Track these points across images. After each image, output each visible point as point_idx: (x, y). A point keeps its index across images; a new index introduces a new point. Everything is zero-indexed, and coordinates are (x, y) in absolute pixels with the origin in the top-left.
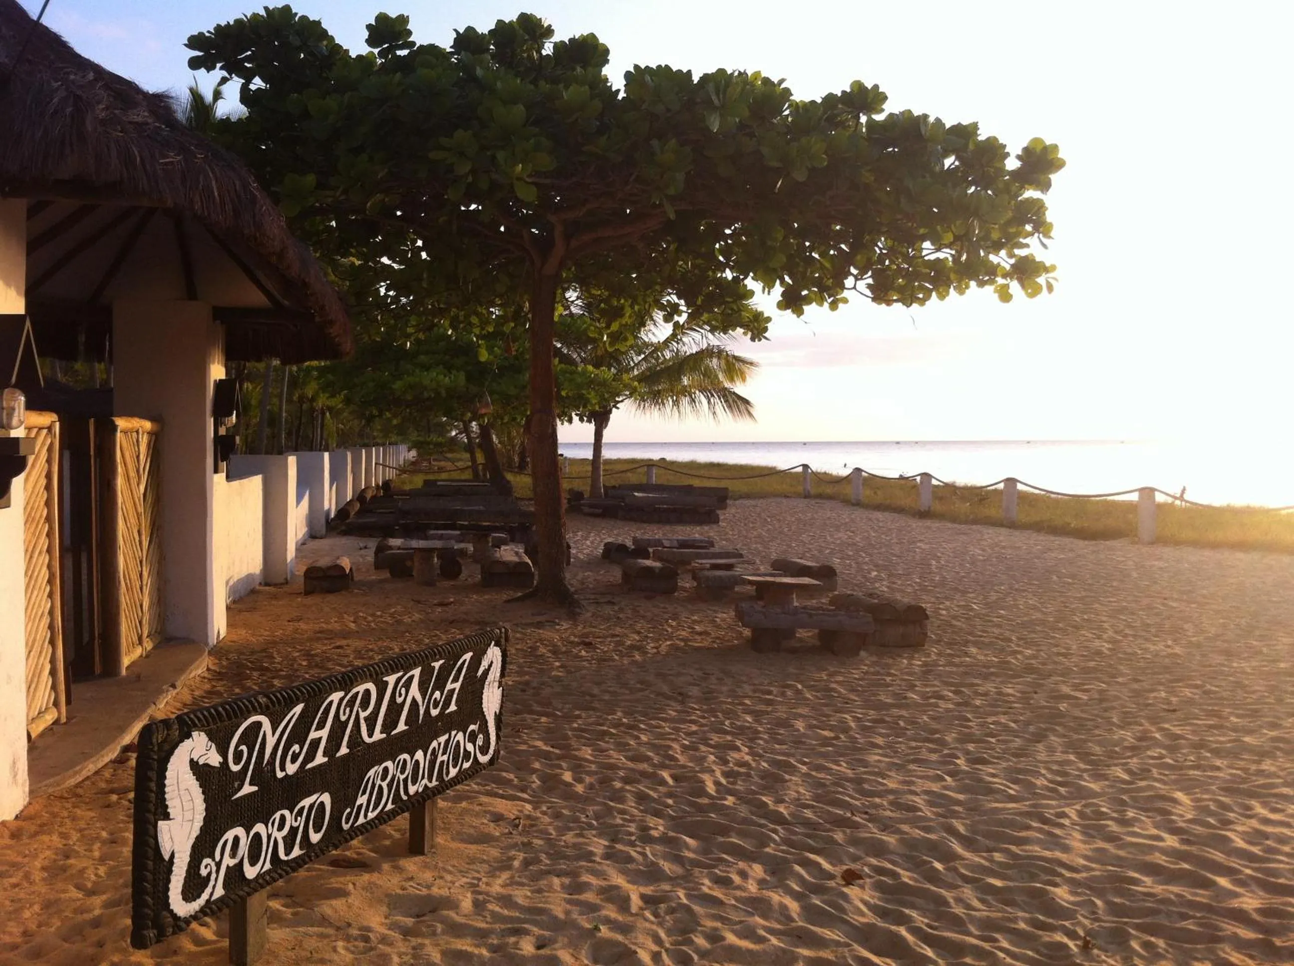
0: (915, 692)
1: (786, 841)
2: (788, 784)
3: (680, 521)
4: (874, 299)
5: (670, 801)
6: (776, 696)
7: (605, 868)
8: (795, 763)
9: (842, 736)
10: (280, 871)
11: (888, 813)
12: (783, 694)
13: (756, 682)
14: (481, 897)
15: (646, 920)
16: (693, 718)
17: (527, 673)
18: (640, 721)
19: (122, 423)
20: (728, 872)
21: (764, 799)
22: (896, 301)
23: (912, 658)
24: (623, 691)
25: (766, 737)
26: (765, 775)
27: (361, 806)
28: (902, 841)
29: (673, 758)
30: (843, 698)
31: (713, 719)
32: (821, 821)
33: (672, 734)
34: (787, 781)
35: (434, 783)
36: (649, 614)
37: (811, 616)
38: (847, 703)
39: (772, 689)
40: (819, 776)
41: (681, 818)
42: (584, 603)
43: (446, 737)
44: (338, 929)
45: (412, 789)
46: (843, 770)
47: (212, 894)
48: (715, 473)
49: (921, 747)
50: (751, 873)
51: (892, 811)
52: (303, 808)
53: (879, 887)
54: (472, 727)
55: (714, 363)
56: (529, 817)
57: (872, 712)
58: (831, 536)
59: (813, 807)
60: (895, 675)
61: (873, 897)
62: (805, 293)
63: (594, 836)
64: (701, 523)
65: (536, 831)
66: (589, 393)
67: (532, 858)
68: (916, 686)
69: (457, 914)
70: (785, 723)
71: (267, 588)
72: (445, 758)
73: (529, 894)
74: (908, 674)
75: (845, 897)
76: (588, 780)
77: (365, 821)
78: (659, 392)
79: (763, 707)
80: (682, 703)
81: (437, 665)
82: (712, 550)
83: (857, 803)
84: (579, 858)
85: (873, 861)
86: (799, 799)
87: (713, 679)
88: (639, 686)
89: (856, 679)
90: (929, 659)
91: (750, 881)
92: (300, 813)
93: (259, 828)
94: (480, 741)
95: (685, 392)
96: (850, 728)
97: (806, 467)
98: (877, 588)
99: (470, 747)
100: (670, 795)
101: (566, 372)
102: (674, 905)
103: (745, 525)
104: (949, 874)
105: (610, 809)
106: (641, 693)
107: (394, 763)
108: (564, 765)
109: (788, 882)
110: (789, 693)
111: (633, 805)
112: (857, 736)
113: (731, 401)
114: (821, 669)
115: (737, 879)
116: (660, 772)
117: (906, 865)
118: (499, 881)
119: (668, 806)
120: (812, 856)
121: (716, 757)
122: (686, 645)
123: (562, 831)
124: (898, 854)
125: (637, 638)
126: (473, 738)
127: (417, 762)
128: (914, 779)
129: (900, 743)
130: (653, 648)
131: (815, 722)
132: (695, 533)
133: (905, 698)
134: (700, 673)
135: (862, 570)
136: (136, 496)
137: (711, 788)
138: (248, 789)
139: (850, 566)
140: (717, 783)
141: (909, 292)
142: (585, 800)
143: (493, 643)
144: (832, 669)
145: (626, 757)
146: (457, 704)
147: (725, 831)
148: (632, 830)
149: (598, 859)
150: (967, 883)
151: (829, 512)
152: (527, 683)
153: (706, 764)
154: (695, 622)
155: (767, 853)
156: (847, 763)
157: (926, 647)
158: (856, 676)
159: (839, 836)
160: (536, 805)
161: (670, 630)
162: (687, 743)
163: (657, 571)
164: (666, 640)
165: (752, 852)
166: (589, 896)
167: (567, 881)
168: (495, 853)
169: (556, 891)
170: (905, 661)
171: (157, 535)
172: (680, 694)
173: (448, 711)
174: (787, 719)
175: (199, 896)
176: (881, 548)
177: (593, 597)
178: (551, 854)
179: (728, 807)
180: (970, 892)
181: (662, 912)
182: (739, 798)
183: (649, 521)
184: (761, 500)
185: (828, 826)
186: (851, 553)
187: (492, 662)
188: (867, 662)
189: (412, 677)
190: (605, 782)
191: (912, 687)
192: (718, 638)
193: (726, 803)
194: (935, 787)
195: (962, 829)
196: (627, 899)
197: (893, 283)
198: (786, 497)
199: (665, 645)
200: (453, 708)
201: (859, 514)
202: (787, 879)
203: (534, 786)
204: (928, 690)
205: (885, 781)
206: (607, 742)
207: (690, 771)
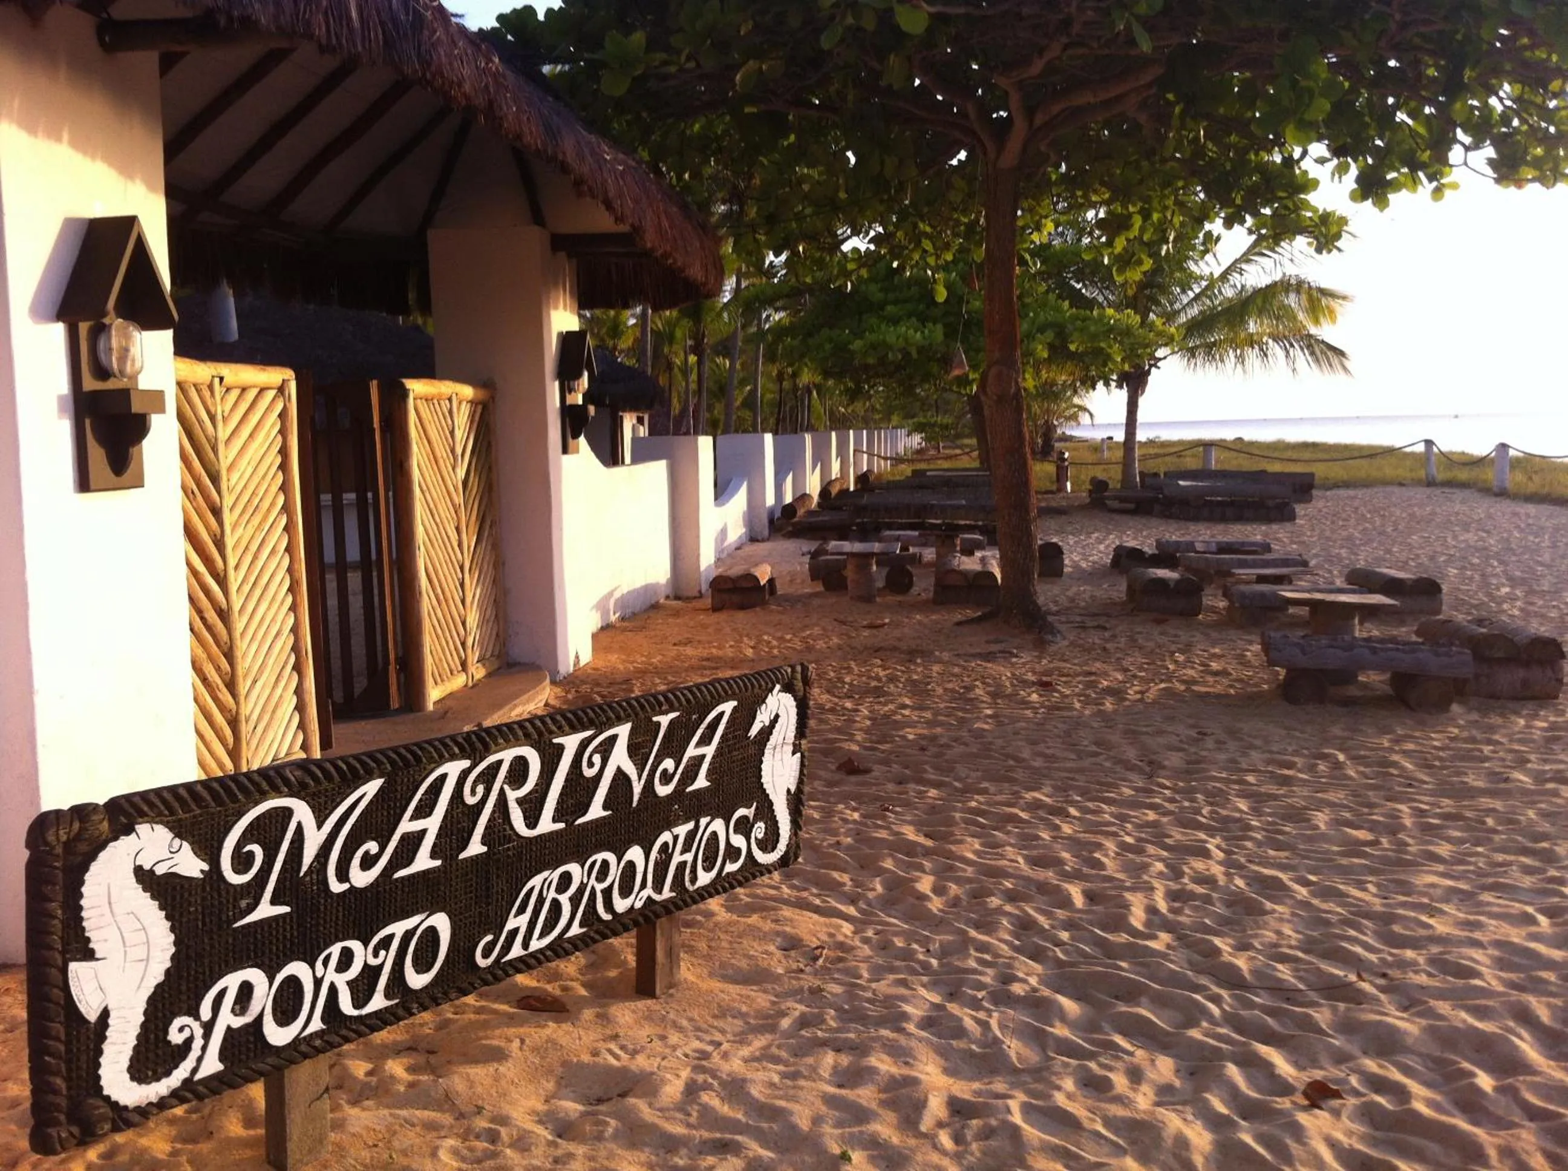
0: (1527, 772)
1: (1231, 1020)
2: (1267, 918)
3: (1240, 519)
4: (1498, 181)
5: (1065, 936)
6: (1299, 771)
7: (913, 1043)
8: (1290, 883)
9: (1384, 840)
10: (344, 1032)
11: (1422, 979)
12: (1312, 769)
13: (1275, 749)
14: (700, 1078)
15: (936, 1147)
16: (1158, 800)
17: (941, 724)
18: (1073, 803)
19: (416, 387)
20: (1110, 1069)
21: (1217, 941)
22: (1533, 180)
23: (1535, 716)
24: (1066, 754)
25: (1259, 837)
26: (1235, 901)
27: (514, 932)
28: (1432, 1031)
29: (1099, 865)
30: (1407, 778)
31: (1186, 804)
32: (1301, 986)
33: (1114, 824)
34: (1265, 913)
35: (667, 893)
36: (1151, 644)
37: (1374, 651)
38: (1410, 786)
39: (1296, 759)
40: (1324, 906)
41: (1072, 964)
42: (1063, 628)
43: (691, 825)
44: (461, 1116)
45: (621, 905)
46: (1367, 897)
47: (195, 1071)
48: (1307, 455)
49: (1510, 864)
50: (1150, 1074)
51: (1430, 975)
52: (391, 937)
53: (1369, 1114)
54: (741, 812)
55: (1292, 300)
56: (841, 946)
57: (1446, 801)
58: (1455, 537)
59: (1297, 960)
60: (1501, 743)
61: (1350, 1133)
62: (1391, 176)
63: (924, 986)
64: (1269, 520)
65: (838, 970)
66: (1110, 347)
67: (812, 1014)
68: (1529, 761)
69: (650, 1105)
70: (1298, 816)
71: (674, 603)
72: (689, 857)
73: (776, 1079)
74: (1521, 741)
75: (1297, 1131)
76: (954, 889)
77: (524, 953)
78: (1214, 344)
79: (1273, 789)
80: (1150, 777)
81: (664, 720)
82: (1268, 556)
83: (1373, 957)
84: (881, 1022)
85: (1371, 1065)
86: (1276, 945)
87: (1210, 743)
88: (1094, 748)
89: (1435, 748)
90: (1560, 719)
91: (1145, 1088)
92: (386, 943)
93: (298, 969)
94: (759, 830)
95: (1252, 341)
96: (1403, 828)
97: (1429, 443)
98: (1504, 611)
99: (738, 841)
100: (1069, 925)
101: (1077, 319)
102: (993, 1122)
103: (1333, 522)
104: (1503, 1100)
105: (966, 942)
106: (1093, 760)
107: (583, 867)
108: (928, 865)
109: (1208, 1096)
110: (1322, 767)
111: (1007, 937)
112: (1410, 841)
113: (1318, 353)
114: (1385, 730)
115: (1120, 1081)
116: (1066, 886)
117: (1430, 1076)
118: (745, 1052)
119: (1059, 943)
120: (1264, 1050)
121: (1167, 866)
122: (1187, 690)
123: (878, 973)
124: (1420, 1055)
125: (1120, 677)
126: (744, 827)
127: (631, 865)
128: (1482, 918)
129: (1478, 854)
130: (1137, 693)
131: (1348, 815)
132: (1254, 533)
133: (1507, 780)
134: (1193, 733)
135: (1489, 584)
136: (449, 483)
137: (1137, 918)
138: (265, 910)
139: (1471, 578)
140: (1152, 910)
141: (1551, 165)
142: (938, 923)
143: (778, 687)
144: (1400, 732)
145: (1026, 858)
146: (708, 776)
147: (1131, 993)
148: (987, 980)
149: (911, 1027)
150: (1531, 1120)
151: (1460, 504)
152: (933, 739)
153: (1145, 878)
154: (1214, 656)
155: (1191, 1038)
156: (1378, 885)
157: (1560, 700)
158: (1436, 743)
159: (1322, 1016)
160: (860, 925)
161: (1171, 667)
162: (1129, 840)
163: (1172, 585)
164: (1162, 681)
165: (1168, 1033)
166: (865, 1095)
167: (845, 1060)
168: (762, 1000)
169: (821, 1079)
170: (1522, 722)
171: (490, 534)
172: (1151, 763)
173: (690, 789)
174: (1306, 808)
175: (168, 1074)
176: (1523, 553)
177: (1078, 619)
178: (846, 1011)
179: (1154, 953)
180: (1533, 1139)
181: (969, 1135)
182: (1180, 938)
183: (1196, 519)
184: (1365, 490)
185: (1313, 996)
186: (1476, 561)
187: (777, 716)
188: (1462, 722)
189: (614, 739)
190: (979, 895)
191: (1521, 762)
192: (1240, 681)
193: (1152, 944)
194: (1516, 935)
195: (1544, 1015)
196: (920, 1105)
197: (1526, 152)
198: (1401, 484)
199: (1154, 691)
200: (701, 782)
201: (1505, 507)
202: (1207, 1089)
203: (871, 895)
204: (1547, 767)
205: (1431, 921)
206: (1008, 833)
207: (1116, 888)
